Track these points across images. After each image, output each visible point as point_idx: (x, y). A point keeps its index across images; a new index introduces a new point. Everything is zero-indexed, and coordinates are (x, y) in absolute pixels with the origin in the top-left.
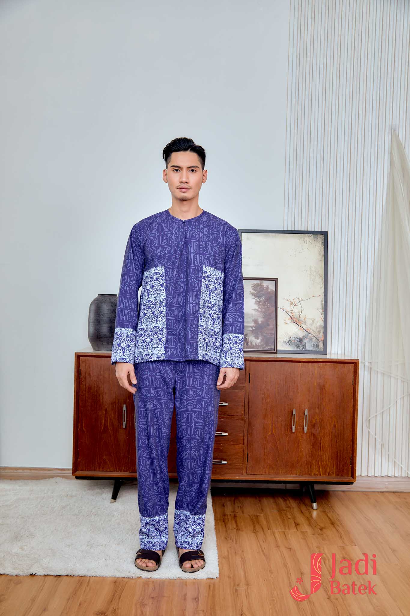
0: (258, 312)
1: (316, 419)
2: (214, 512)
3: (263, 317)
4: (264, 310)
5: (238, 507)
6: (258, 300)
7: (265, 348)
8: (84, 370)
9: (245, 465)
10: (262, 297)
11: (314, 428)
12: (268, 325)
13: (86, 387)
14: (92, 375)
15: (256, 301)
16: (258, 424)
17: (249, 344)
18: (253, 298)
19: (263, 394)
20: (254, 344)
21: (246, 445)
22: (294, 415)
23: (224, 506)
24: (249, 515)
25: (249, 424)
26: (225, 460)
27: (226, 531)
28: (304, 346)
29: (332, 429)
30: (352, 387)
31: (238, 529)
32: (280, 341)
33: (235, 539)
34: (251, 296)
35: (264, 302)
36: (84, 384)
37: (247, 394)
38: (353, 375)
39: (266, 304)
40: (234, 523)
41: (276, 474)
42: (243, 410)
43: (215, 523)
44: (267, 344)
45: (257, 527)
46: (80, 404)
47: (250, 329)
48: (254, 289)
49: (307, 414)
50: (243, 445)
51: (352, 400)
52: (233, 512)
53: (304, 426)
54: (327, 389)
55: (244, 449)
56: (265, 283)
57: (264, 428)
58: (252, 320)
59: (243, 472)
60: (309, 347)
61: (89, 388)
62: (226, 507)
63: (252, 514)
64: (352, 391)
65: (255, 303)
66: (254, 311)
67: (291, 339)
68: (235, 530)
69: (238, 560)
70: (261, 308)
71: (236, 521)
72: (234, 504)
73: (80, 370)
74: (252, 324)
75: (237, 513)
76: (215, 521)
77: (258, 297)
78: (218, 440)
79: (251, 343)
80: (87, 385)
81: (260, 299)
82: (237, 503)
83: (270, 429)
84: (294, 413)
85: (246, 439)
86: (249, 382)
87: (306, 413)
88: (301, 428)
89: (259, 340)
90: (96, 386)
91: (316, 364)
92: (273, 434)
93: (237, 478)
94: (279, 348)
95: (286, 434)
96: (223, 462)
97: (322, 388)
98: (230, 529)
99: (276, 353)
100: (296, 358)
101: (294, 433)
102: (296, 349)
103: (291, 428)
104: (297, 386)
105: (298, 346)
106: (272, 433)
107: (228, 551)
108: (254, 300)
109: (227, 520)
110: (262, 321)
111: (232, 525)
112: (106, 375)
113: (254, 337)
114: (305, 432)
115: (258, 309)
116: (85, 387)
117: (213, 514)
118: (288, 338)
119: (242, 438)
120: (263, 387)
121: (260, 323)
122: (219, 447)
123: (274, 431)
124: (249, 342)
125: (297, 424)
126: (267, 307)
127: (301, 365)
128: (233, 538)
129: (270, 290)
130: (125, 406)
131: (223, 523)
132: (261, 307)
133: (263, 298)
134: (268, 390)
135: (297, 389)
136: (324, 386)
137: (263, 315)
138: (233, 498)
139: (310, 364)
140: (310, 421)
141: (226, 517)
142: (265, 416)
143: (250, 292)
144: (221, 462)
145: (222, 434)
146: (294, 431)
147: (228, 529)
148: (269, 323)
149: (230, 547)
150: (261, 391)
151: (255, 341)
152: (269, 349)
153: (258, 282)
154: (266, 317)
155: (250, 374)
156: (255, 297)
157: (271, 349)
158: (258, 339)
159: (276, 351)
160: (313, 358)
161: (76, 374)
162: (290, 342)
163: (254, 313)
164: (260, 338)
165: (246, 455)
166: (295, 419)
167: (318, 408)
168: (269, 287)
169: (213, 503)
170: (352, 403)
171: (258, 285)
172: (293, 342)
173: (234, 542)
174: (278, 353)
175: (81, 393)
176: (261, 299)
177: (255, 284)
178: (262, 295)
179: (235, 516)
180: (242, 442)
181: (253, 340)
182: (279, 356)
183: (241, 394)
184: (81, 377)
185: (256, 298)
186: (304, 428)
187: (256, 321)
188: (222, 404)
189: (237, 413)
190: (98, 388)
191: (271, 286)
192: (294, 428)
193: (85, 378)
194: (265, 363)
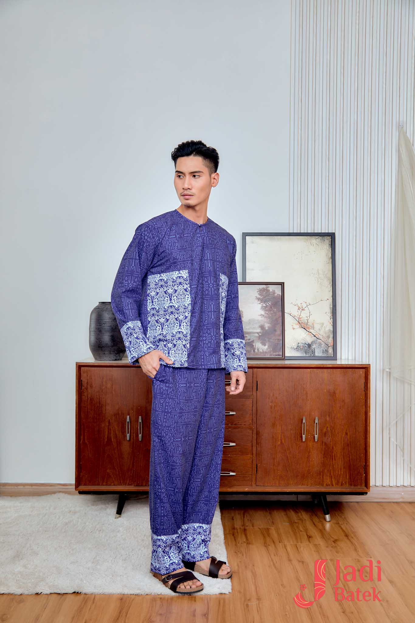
0: (264, 318)
1: (327, 427)
2: (223, 526)
3: (270, 322)
4: (270, 315)
5: (248, 520)
6: (264, 305)
7: (273, 355)
8: (86, 381)
9: (254, 477)
10: (268, 302)
11: (325, 436)
12: (275, 331)
13: (88, 398)
14: (94, 386)
15: (262, 307)
16: (266, 433)
17: (256, 351)
18: (259, 303)
19: (272, 402)
20: (261, 350)
21: (254, 455)
22: (304, 423)
23: (233, 519)
24: (259, 528)
25: (258, 433)
26: (234, 472)
27: (236, 545)
28: (313, 351)
29: (344, 437)
30: (364, 393)
31: (248, 543)
32: (288, 347)
33: (245, 553)
34: (256, 301)
35: (271, 307)
36: (86, 395)
37: (255, 402)
38: (364, 381)
39: (272, 309)
40: (244, 536)
41: (287, 485)
42: (251, 419)
43: (224, 537)
44: (274, 350)
45: (268, 539)
46: (82, 416)
47: (257, 335)
48: (260, 294)
49: (318, 423)
50: (252, 456)
51: (364, 407)
52: (243, 526)
53: (314, 434)
54: (337, 396)
55: (252, 460)
56: (271, 288)
57: (273, 437)
58: (258, 326)
59: (253, 483)
60: (318, 353)
61: (91, 399)
62: (235, 520)
63: (262, 527)
64: (364, 398)
65: (261, 309)
66: (260, 317)
67: (299, 345)
68: (245, 544)
69: (249, 575)
70: (267, 314)
71: (246, 535)
72: (244, 517)
73: (82, 380)
74: (259, 330)
75: (247, 526)
76: (224, 535)
77: (264, 302)
78: (226, 450)
79: (258, 350)
80: (89, 396)
81: (266, 304)
82: (247, 516)
83: (279, 438)
84: (304, 421)
85: (254, 449)
86: (257, 390)
87: (316, 421)
88: (312, 437)
89: (266, 347)
90: (98, 397)
91: (325, 370)
92: (283, 444)
93: (247, 490)
94: (287, 354)
95: (296, 444)
96: (232, 474)
97: (333, 394)
98: (240, 543)
99: (284, 359)
100: (305, 365)
101: (304, 442)
102: (304, 355)
103: (302, 437)
104: (307, 393)
105: (307, 352)
106: (281, 442)
107: (238, 565)
108: (260, 306)
109: (236, 534)
110: (269, 327)
111: (241, 539)
112: (109, 386)
113: (261, 343)
114: (316, 441)
115: (264, 314)
116: (86, 398)
117: (222, 527)
118: (296, 344)
119: (250, 449)
120: (271, 395)
121: (267, 328)
122: (227, 458)
123: (283, 440)
124: (256, 349)
125: (307, 433)
126: (274, 313)
127: (310, 371)
128: (243, 551)
129: (276, 295)
130: (128, 417)
131: (232, 537)
132: (267, 312)
133: (270, 303)
134: (276, 398)
135: (307, 396)
136: (334, 393)
137: (270, 320)
138: (243, 511)
139: (319, 370)
140: (321, 430)
141: (236, 531)
142: (274, 425)
143: (256, 297)
144: (229, 474)
145: (229, 444)
146: (304, 440)
147: (238, 543)
148: (276, 328)
149: (240, 562)
150: (269, 398)
151: (261, 348)
152: (276, 355)
153: (264, 286)
154: (274, 323)
155: (257, 381)
156: (261, 302)
157: (279, 355)
158: (265, 345)
159: (284, 358)
160: (322, 364)
161: (77, 385)
162: (298, 348)
163: (260, 318)
164: (267, 344)
165: (254, 466)
166: (305, 427)
167: (329, 416)
168: (275, 291)
169: (221, 516)
170: (364, 410)
171: (264, 290)
172: (301, 347)
173: (244, 556)
174: (286, 360)
175: (83, 405)
176: (268, 304)
177: (261, 289)
178: (268, 300)
179: (245, 530)
180: (250, 453)
181: (260, 347)
182: (287, 363)
183: (249, 403)
184: (83, 388)
185: (262, 304)
186: (314, 437)
187: (262, 327)
188: (229, 413)
189: (245, 422)
190: (100, 399)
191: (277, 290)
192: (304, 436)
193: (87, 389)
194: (273, 370)
